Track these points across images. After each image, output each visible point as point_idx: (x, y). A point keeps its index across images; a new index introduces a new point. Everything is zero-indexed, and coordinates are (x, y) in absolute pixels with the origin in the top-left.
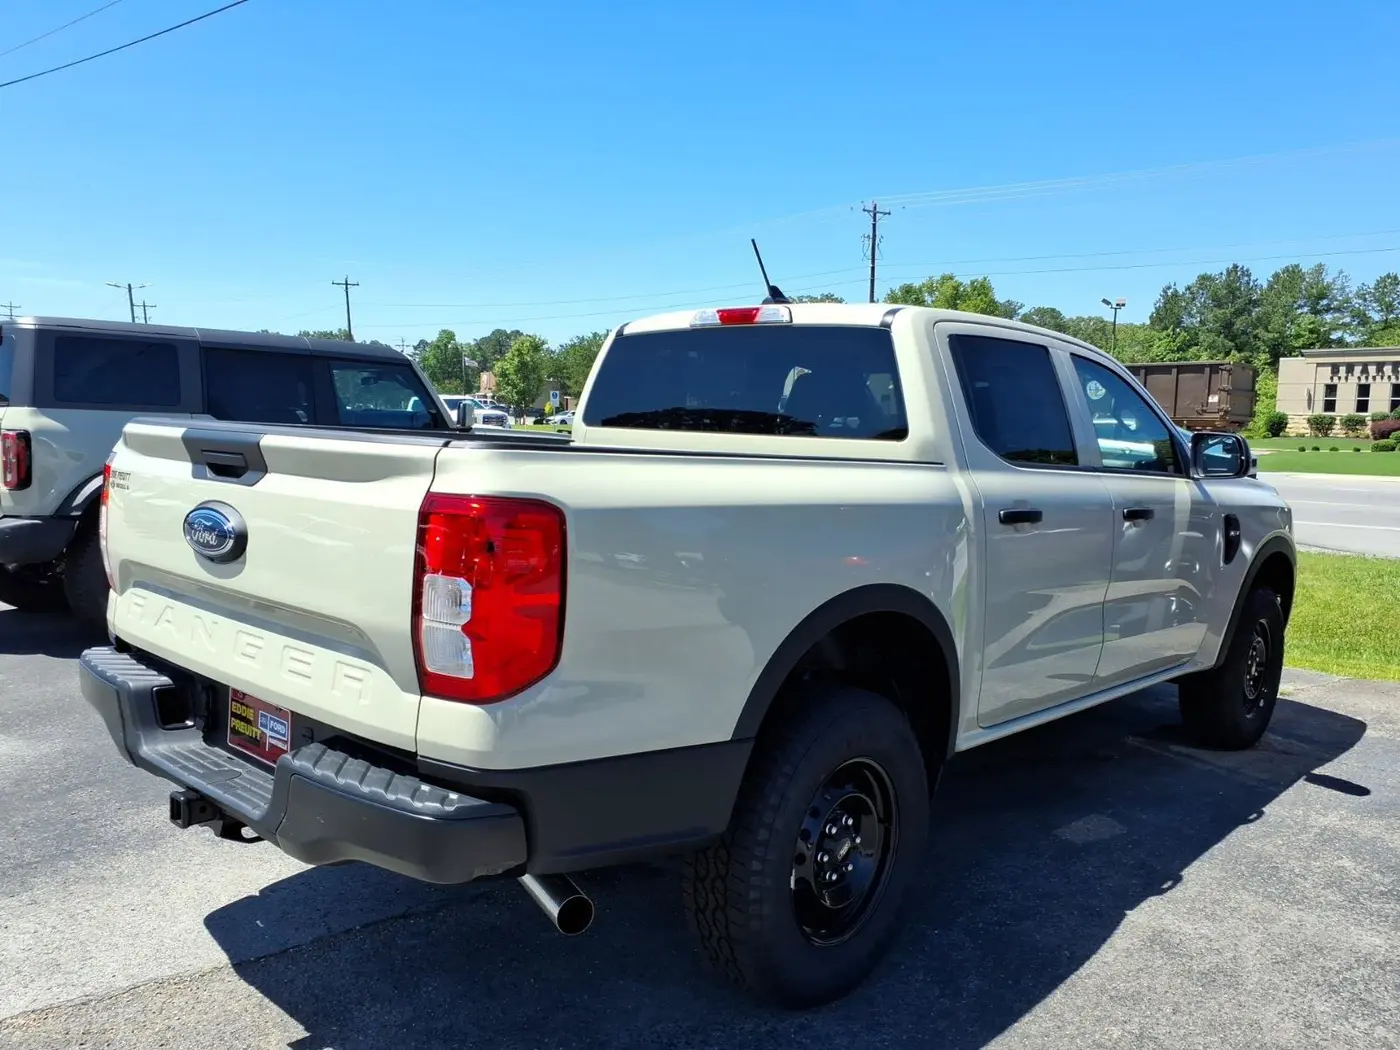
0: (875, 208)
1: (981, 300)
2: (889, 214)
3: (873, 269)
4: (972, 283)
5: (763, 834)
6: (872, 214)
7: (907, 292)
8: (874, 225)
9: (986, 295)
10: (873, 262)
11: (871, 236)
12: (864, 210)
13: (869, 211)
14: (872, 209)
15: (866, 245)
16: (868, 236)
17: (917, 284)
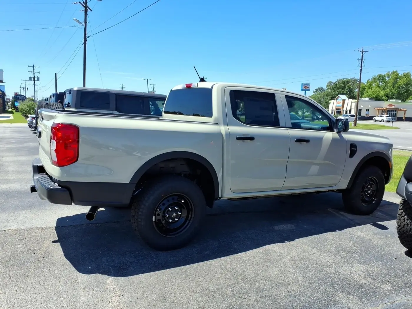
0: (363, 50)
1: (406, 79)
2: (368, 52)
3: (361, 70)
4: (404, 73)
5: (142, 206)
6: (362, 52)
7: (380, 77)
8: (362, 56)
9: (408, 77)
10: (361, 68)
11: (361, 59)
12: (359, 51)
13: (360, 51)
14: (362, 50)
15: (359, 62)
16: (360, 59)
17: (383, 74)
